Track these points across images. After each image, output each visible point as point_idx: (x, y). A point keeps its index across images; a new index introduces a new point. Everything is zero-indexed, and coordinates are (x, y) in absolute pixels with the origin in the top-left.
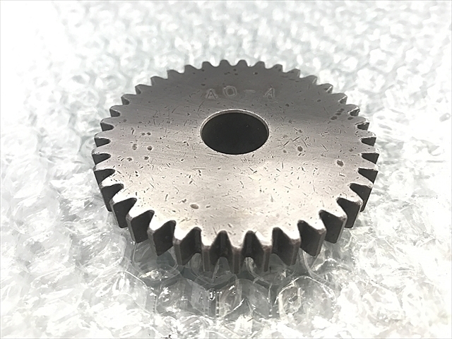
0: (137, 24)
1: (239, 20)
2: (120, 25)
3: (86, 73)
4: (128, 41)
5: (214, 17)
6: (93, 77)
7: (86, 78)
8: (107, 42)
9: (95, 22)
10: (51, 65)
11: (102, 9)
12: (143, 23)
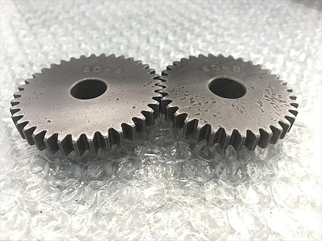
0: (61, 36)
1: (121, 35)
2: (50, 36)
3: (28, 63)
4: (54, 46)
5: (107, 33)
6: (31, 65)
7: (27, 65)
8: (41, 46)
9: (35, 35)
10: (7, 58)
11: (40, 28)
12: (64, 36)
